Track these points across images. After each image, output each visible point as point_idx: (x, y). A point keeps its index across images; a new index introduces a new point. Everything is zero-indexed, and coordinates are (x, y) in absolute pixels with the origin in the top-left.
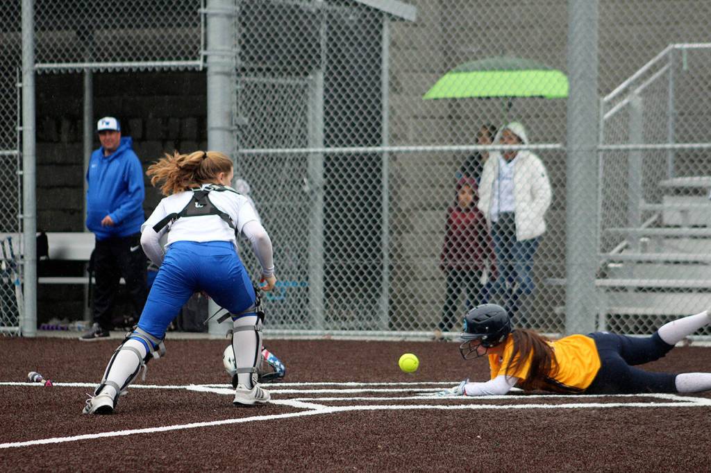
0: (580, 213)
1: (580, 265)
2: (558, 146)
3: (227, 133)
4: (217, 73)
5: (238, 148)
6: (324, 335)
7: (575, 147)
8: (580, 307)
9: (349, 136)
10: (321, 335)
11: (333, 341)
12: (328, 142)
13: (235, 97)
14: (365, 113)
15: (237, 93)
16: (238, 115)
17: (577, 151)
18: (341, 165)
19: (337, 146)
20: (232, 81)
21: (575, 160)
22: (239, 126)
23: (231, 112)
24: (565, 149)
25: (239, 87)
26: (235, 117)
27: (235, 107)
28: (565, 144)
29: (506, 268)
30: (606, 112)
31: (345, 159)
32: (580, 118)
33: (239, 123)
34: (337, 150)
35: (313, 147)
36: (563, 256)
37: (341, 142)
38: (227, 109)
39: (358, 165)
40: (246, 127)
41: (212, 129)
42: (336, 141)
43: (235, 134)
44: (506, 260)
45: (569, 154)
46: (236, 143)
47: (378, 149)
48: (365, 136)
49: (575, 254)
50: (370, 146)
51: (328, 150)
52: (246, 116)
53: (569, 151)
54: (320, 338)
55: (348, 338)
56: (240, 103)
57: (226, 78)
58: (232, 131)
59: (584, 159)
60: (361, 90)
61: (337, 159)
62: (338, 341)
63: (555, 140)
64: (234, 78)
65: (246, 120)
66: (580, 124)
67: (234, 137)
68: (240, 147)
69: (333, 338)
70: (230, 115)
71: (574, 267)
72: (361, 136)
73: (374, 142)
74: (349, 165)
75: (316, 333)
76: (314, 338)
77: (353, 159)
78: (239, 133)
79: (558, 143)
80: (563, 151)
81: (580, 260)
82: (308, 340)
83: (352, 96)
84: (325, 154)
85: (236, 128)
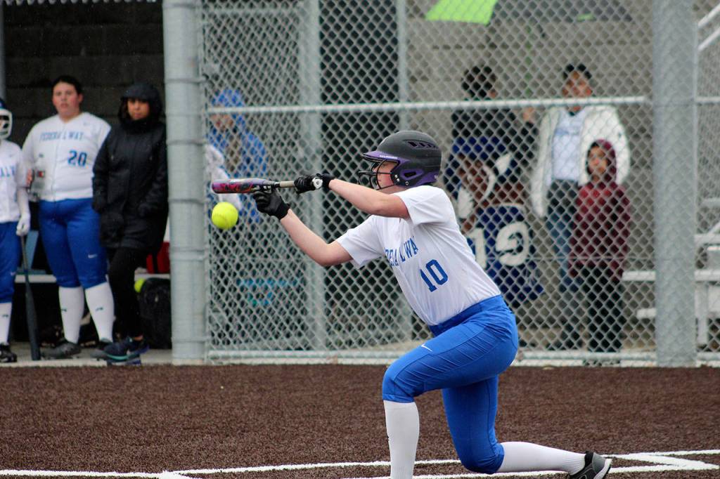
0: (672, 189)
1: (675, 260)
2: (641, 99)
3: (191, 87)
4: (176, 5)
5: (206, 106)
6: (329, 358)
7: (665, 100)
8: (675, 317)
9: (357, 88)
10: (324, 357)
11: (341, 366)
12: (329, 96)
13: (202, 37)
14: (378, 57)
15: (204, 31)
16: (205, 61)
17: (667, 106)
18: (347, 127)
19: (340, 102)
20: (196, 16)
21: (664, 118)
22: (207, 77)
23: (196, 57)
24: (651, 103)
25: (205, 22)
26: (201, 65)
27: (201, 51)
28: (651, 97)
29: (573, 266)
30: (700, 41)
31: (352, 120)
32: (671, 61)
33: (208, 74)
34: (341, 108)
35: (308, 104)
36: (650, 249)
37: (346, 97)
38: (191, 53)
39: (369, 127)
40: (217, 78)
41: (172, 81)
42: (340, 96)
43: (202, 88)
44: (574, 255)
45: (657, 111)
46: (204, 99)
47: (397, 106)
48: (379, 88)
49: (667, 245)
50: (385, 101)
51: (329, 108)
52: (216, 62)
53: (656, 106)
54: (323, 361)
55: (361, 362)
56: (208, 45)
57: (188, 11)
58: (198, 84)
59: (677, 118)
60: (372, 27)
61: (341, 120)
62: (348, 366)
63: (635, 91)
64: (200, 11)
65: (216, 68)
66: (671, 69)
67: (201, 93)
68: (210, 104)
69: (340, 361)
70: (195, 61)
71: (667, 263)
72: (374, 88)
73: (391, 96)
74: (358, 127)
75: (317, 356)
76: (316, 361)
77: (363, 119)
78: (207, 85)
79: (641, 95)
80: (647, 107)
81: (673, 253)
82: (308, 366)
83: (360, 34)
84: (324, 114)
85: (204, 79)
